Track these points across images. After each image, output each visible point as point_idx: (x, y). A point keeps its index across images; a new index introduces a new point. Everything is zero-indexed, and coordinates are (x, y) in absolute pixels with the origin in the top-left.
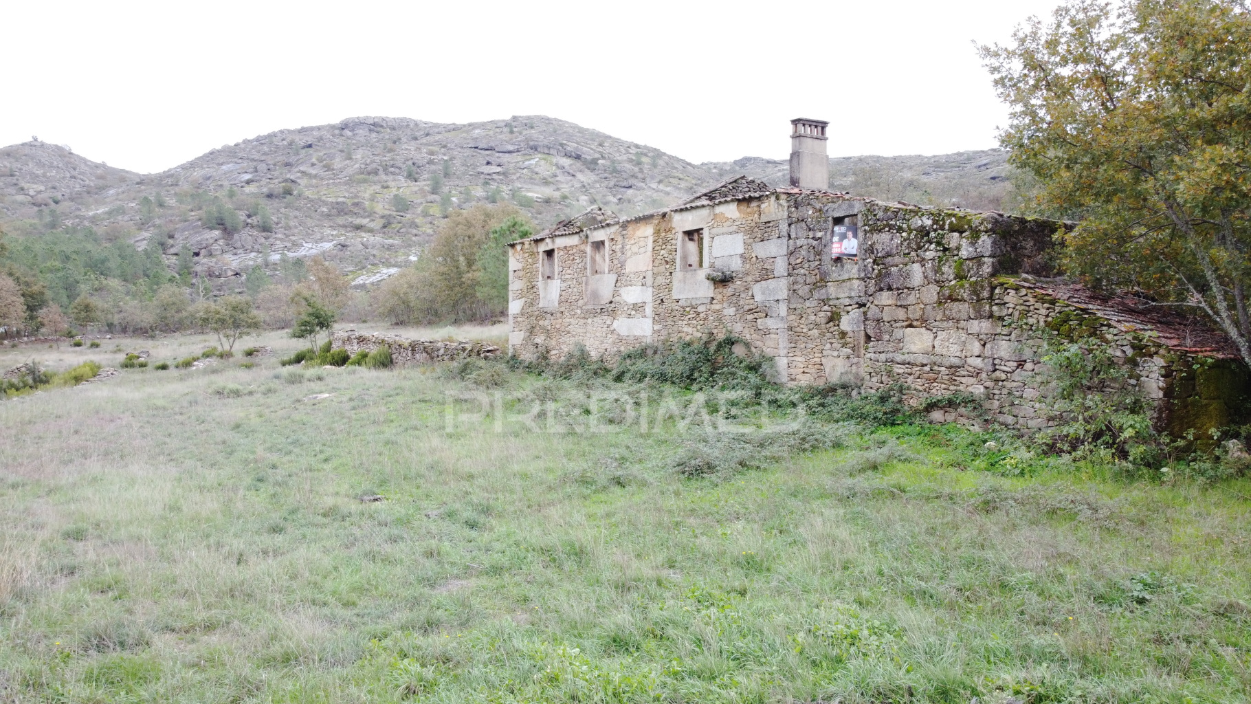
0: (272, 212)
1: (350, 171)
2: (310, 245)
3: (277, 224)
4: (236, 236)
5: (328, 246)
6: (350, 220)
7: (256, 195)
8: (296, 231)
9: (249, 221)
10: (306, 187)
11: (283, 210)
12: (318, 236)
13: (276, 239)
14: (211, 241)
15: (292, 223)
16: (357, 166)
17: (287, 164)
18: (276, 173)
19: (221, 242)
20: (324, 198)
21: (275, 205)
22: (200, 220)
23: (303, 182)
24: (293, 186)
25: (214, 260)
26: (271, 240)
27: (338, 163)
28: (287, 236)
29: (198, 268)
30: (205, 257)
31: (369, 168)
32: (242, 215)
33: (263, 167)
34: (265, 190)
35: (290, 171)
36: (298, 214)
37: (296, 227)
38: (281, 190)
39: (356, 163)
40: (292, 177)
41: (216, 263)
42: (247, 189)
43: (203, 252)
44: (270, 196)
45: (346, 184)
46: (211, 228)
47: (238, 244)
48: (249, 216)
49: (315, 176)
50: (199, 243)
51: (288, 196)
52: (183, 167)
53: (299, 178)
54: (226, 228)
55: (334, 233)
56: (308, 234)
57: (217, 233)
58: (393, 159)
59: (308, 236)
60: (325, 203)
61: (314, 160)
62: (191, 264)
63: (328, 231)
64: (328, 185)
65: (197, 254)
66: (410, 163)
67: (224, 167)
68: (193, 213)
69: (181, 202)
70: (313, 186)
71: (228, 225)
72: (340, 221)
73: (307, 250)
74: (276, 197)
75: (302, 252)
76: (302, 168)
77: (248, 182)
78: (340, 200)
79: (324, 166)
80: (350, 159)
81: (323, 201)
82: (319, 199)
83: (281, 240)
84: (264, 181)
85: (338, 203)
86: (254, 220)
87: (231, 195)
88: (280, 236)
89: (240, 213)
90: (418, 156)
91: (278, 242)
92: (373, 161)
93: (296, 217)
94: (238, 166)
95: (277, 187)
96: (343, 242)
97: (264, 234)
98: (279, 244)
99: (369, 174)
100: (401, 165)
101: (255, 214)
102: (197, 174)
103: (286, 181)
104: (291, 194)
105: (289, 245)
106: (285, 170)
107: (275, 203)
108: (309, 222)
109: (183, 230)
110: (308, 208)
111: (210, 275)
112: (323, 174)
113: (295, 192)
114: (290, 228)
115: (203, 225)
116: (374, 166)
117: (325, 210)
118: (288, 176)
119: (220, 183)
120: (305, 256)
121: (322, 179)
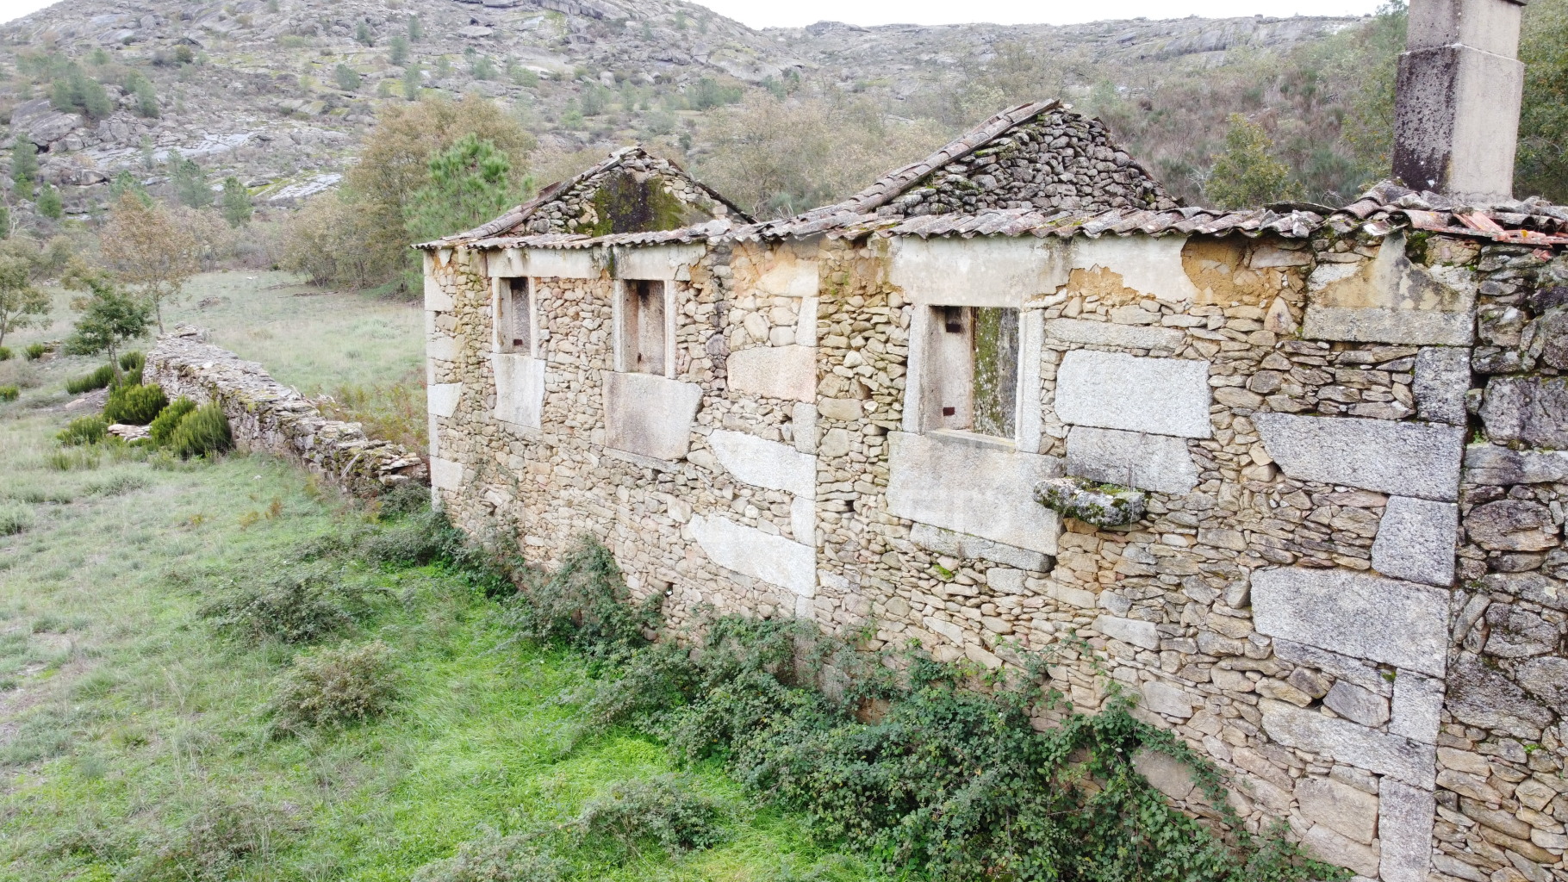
0: (159, 88)
1: (275, 29)
2: (215, 138)
3: (166, 105)
4: (103, 123)
5: (241, 139)
6: (275, 100)
7: (137, 62)
8: (194, 116)
9: (123, 100)
10: (211, 51)
11: (176, 85)
12: (228, 124)
13: (165, 128)
14: (66, 130)
15: (188, 105)
16: (286, 22)
17: (184, 17)
18: (168, 30)
19: (81, 131)
20: (237, 68)
21: (167, 77)
22: (48, 97)
23: (208, 43)
24: (192, 50)
25: (69, 158)
26: (157, 130)
27: (258, 17)
28: (181, 124)
29: (45, 171)
30: (57, 153)
31: (304, 26)
32: (112, 92)
33: (148, 20)
34: (151, 54)
35: (188, 28)
36: (199, 90)
37: (194, 111)
38: (174, 55)
39: (284, 17)
40: (192, 37)
41: (73, 163)
42: (127, 52)
43: (54, 146)
44: (158, 63)
45: (269, 47)
46: (65, 111)
47: (107, 135)
48: (124, 93)
49: (225, 36)
50: (47, 132)
51: (184, 64)
52: (35, 18)
53: (202, 38)
54: (90, 112)
55: (252, 119)
56: (212, 121)
57: (73, 118)
58: (337, 13)
59: (212, 122)
60: (239, 76)
61: (223, 12)
62: (34, 165)
63: (242, 117)
64: (244, 48)
65: (45, 149)
66: (362, 19)
67: (94, 19)
68: (39, 88)
69: (23, 69)
70: (222, 50)
71: (91, 106)
72: (261, 101)
73: (211, 144)
74: (168, 65)
75: (202, 149)
76: (206, 24)
77: (127, 42)
78: (261, 71)
79: (238, 21)
80: (276, 11)
81: (236, 73)
82: (231, 69)
83: (172, 129)
84: (152, 41)
85: (257, 76)
86: (131, 99)
87: (101, 59)
88: (169, 123)
89: (110, 88)
90: (374, 10)
91: (167, 133)
92: (309, 16)
93: (196, 96)
94: (116, 18)
95: (169, 49)
96: (262, 134)
97: (145, 120)
98: (168, 136)
99: (304, 33)
100: (349, 22)
101: (133, 90)
102: (56, 28)
103: (183, 41)
104: (188, 61)
105: (183, 137)
106: (181, 25)
107: (167, 74)
108: (215, 104)
109: (23, 113)
110: (216, 83)
111: (63, 182)
112: (236, 32)
113: (195, 59)
114: (185, 112)
115: (53, 104)
116: (310, 22)
117: (238, 85)
118: (186, 34)
119: (86, 42)
120: (208, 154)
121: (235, 40)
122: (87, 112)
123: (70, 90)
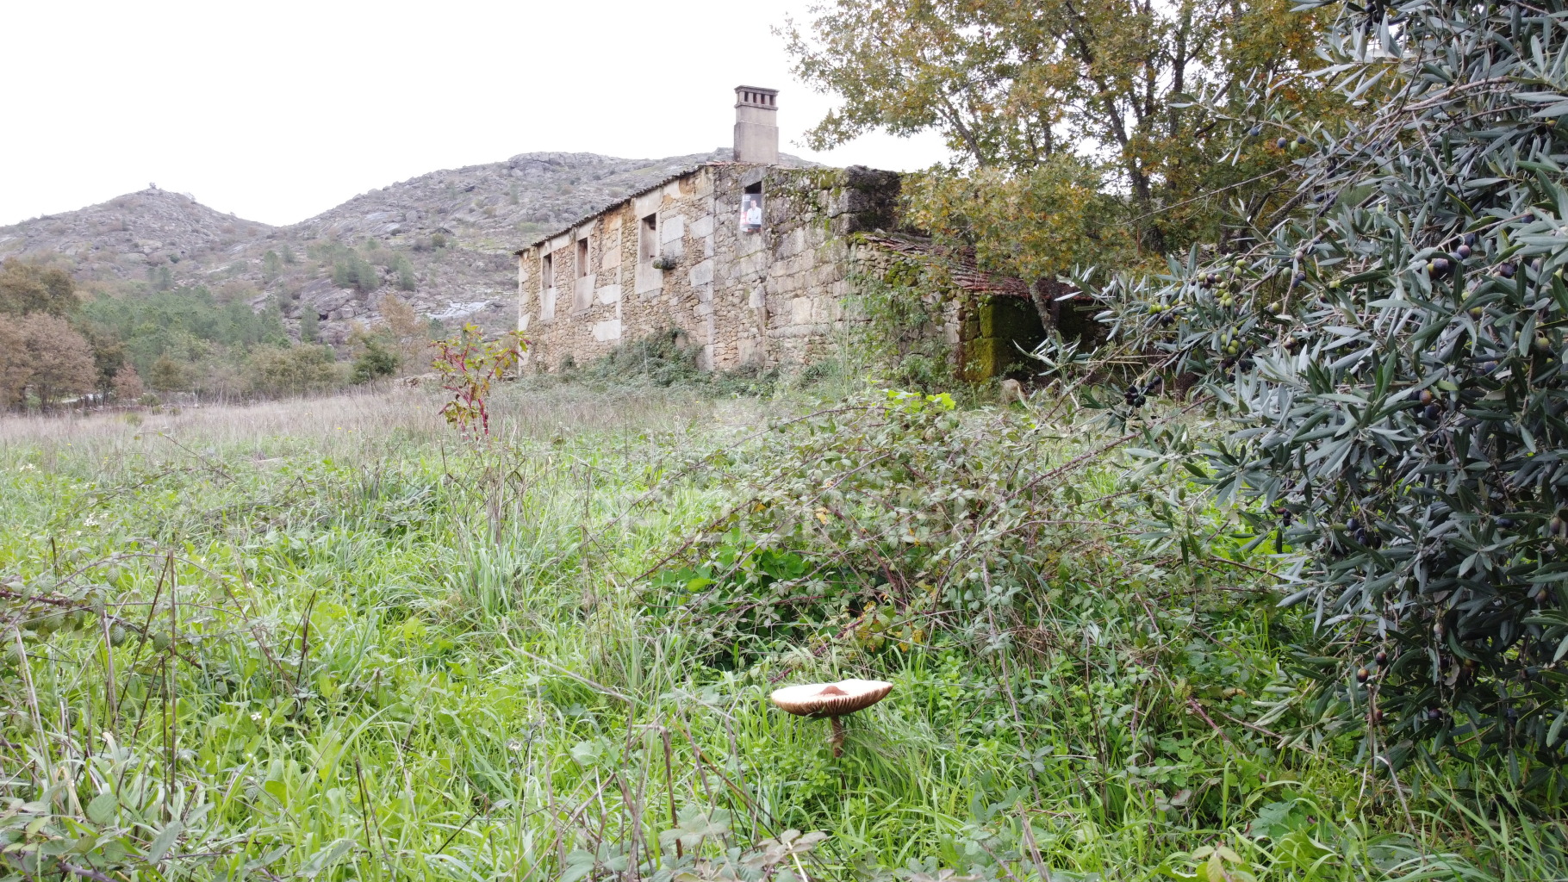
0: (415, 268)
1: (515, 218)
2: (458, 305)
3: (421, 281)
4: (371, 296)
5: (479, 306)
6: (510, 275)
7: (401, 248)
8: (443, 289)
9: (388, 277)
10: (461, 237)
11: (431, 265)
12: (469, 294)
13: (419, 298)
14: (342, 302)
15: (438, 280)
16: (524, 211)
17: (441, 211)
18: (427, 222)
19: (354, 303)
20: (480, 250)
21: (424, 259)
22: (330, 276)
23: (458, 232)
24: (445, 237)
25: (343, 324)
26: (413, 300)
27: (501, 208)
28: (432, 295)
29: (324, 334)
30: (334, 320)
31: (538, 214)
32: (379, 271)
33: (412, 215)
34: (413, 242)
35: (443, 219)
36: (447, 268)
37: (444, 284)
38: (431, 242)
39: (523, 208)
40: (446, 226)
41: (346, 328)
42: (393, 241)
43: (332, 315)
44: (418, 249)
45: (509, 233)
46: (342, 287)
47: (374, 305)
48: (388, 272)
49: (473, 225)
50: (328, 304)
51: (438, 248)
52: (322, 217)
53: (454, 227)
54: (360, 285)
55: (489, 291)
57: (348, 292)
58: (567, 203)
59: (457, 294)
60: (481, 256)
61: (473, 205)
62: (316, 329)
63: (481, 289)
64: (487, 234)
65: (325, 317)
66: (588, 207)
67: (369, 216)
68: (323, 270)
69: (312, 256)
70: (469, 237)
71: (362, 282)
72: (498, 277)
73: (455, 310)
74: (425, 250)
75: (448, 314)
76: (458, 215)
77: (394, 233)
78: (500, 252)
79: (485, 213)
80: (516, 203)
81: (480, 254)
82: (475, 252)
83: (425, 300)
84: (414, 231)
85: (496, 256)
86: (394, 276)
87: (372, 245)
88: (423, 295)
89: (379, 268)
90: (598, 199)
91: (420, 302)
92: (543, 206)
93: (446, 273)
94: (386, 215)
95: (426, 237)
96: (497, 302)
97: (404, 293)
98: (422, 305)
99: (538, 221)
100: (576, 210)
101: (395, 269)
102: (338, 225)
103: (439, 230)
104: (442, 246)
105: (433, 305)
106: (438, 218)
107: (424, 257)
108: (461, 279)
109: (310, 289)
110: (463, 263)
111: (338, 342)
112: (482, 222)
113: (447, 244)
114: (436, 286)
115: (334, 282)
116: (544, 211)
117: (481, 264)
118: (441, 225)
119: (362, 234)
120: (452, 318)
121: (481, 228)
122: (359, 288)
123: (348, 270)
